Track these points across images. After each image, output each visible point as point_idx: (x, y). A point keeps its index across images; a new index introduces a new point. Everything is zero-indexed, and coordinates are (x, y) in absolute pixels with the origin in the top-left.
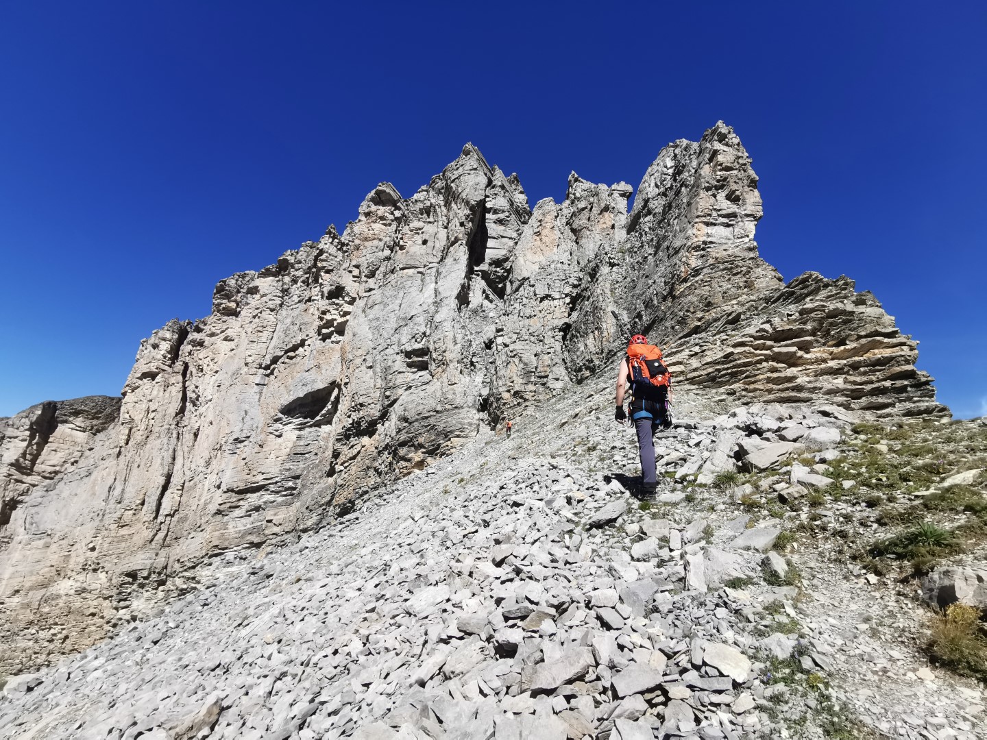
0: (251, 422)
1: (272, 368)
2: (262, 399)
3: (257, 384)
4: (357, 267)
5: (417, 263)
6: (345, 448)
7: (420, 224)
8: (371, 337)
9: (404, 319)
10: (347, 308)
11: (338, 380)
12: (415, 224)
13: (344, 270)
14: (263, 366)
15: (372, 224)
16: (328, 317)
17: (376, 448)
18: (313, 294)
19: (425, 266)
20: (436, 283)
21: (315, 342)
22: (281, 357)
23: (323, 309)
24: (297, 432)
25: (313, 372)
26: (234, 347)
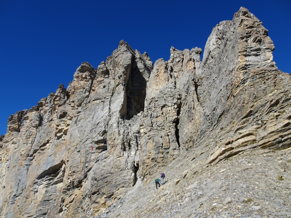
0: (23, 185)
1: (34, 155)
2: (28, 173)
3: (26, 165)
4: (73, 102)
5: (101, 97)
6: (67, 196)
7: (102, 79)
8: (79, 136)
9: (94, 125)
10: (69, 122)
11: (64, 159)
12: (100, 79)
13: (67, 104)
14: (29, 155)
15: (80, 82)
16: (60, 128)
17: (82, 196)
18: (53, 117)
19: (105, 98)
20: (110, 105)
21: (54, 141)
22: (38, 150)
23: (57, 124)
24: (45, 189)
25: (53, 156)
26: (17, 147)
